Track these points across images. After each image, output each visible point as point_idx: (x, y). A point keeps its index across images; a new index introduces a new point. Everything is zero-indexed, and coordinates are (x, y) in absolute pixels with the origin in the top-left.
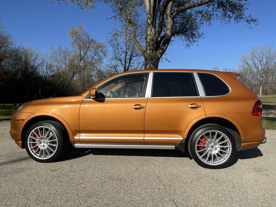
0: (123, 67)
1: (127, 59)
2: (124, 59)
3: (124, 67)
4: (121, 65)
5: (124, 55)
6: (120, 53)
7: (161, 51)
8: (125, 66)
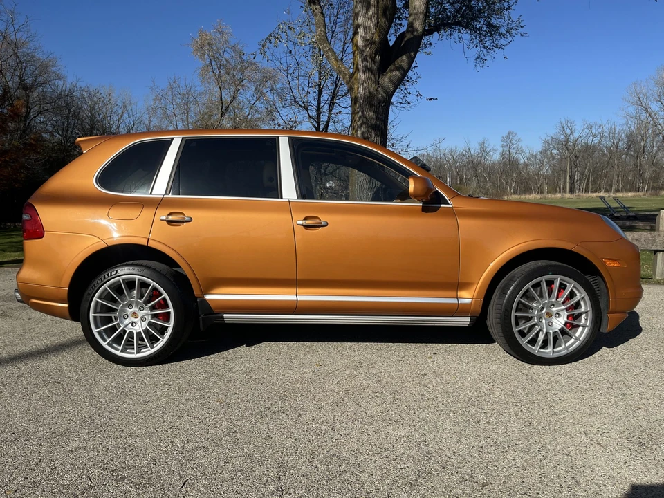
0: (313, 125)
1: (322, 105)
2: (315, 103)
3: (316, 125)
4: (308, 120)
5: (314, 92)
6: (306, 89)
7: (397, 73)
8: (318, 123)
